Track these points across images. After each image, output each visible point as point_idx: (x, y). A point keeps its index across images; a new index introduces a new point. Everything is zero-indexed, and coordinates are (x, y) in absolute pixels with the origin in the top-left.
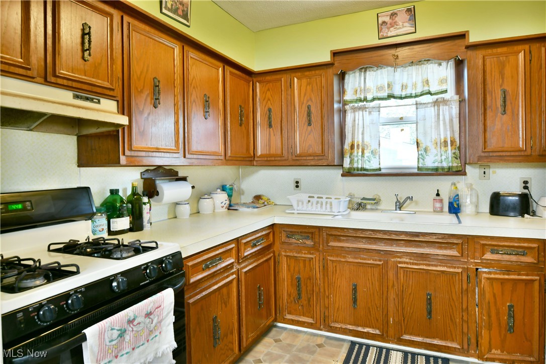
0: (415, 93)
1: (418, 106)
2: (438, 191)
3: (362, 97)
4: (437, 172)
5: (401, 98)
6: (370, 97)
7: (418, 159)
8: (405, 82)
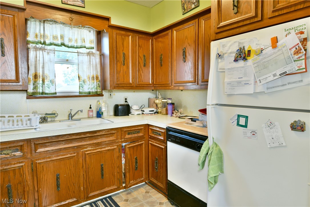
0: (77, 46)
1: (79, 54)
2: (91, 105)
3: (42, 41)
4: (89, 95)
5: (68, 47)
6: (48, 42)
7: (79, 87)
8: (71, 37)
